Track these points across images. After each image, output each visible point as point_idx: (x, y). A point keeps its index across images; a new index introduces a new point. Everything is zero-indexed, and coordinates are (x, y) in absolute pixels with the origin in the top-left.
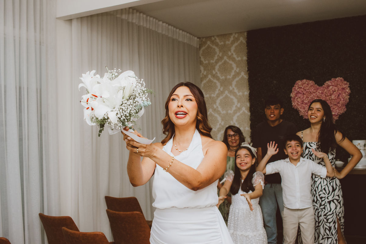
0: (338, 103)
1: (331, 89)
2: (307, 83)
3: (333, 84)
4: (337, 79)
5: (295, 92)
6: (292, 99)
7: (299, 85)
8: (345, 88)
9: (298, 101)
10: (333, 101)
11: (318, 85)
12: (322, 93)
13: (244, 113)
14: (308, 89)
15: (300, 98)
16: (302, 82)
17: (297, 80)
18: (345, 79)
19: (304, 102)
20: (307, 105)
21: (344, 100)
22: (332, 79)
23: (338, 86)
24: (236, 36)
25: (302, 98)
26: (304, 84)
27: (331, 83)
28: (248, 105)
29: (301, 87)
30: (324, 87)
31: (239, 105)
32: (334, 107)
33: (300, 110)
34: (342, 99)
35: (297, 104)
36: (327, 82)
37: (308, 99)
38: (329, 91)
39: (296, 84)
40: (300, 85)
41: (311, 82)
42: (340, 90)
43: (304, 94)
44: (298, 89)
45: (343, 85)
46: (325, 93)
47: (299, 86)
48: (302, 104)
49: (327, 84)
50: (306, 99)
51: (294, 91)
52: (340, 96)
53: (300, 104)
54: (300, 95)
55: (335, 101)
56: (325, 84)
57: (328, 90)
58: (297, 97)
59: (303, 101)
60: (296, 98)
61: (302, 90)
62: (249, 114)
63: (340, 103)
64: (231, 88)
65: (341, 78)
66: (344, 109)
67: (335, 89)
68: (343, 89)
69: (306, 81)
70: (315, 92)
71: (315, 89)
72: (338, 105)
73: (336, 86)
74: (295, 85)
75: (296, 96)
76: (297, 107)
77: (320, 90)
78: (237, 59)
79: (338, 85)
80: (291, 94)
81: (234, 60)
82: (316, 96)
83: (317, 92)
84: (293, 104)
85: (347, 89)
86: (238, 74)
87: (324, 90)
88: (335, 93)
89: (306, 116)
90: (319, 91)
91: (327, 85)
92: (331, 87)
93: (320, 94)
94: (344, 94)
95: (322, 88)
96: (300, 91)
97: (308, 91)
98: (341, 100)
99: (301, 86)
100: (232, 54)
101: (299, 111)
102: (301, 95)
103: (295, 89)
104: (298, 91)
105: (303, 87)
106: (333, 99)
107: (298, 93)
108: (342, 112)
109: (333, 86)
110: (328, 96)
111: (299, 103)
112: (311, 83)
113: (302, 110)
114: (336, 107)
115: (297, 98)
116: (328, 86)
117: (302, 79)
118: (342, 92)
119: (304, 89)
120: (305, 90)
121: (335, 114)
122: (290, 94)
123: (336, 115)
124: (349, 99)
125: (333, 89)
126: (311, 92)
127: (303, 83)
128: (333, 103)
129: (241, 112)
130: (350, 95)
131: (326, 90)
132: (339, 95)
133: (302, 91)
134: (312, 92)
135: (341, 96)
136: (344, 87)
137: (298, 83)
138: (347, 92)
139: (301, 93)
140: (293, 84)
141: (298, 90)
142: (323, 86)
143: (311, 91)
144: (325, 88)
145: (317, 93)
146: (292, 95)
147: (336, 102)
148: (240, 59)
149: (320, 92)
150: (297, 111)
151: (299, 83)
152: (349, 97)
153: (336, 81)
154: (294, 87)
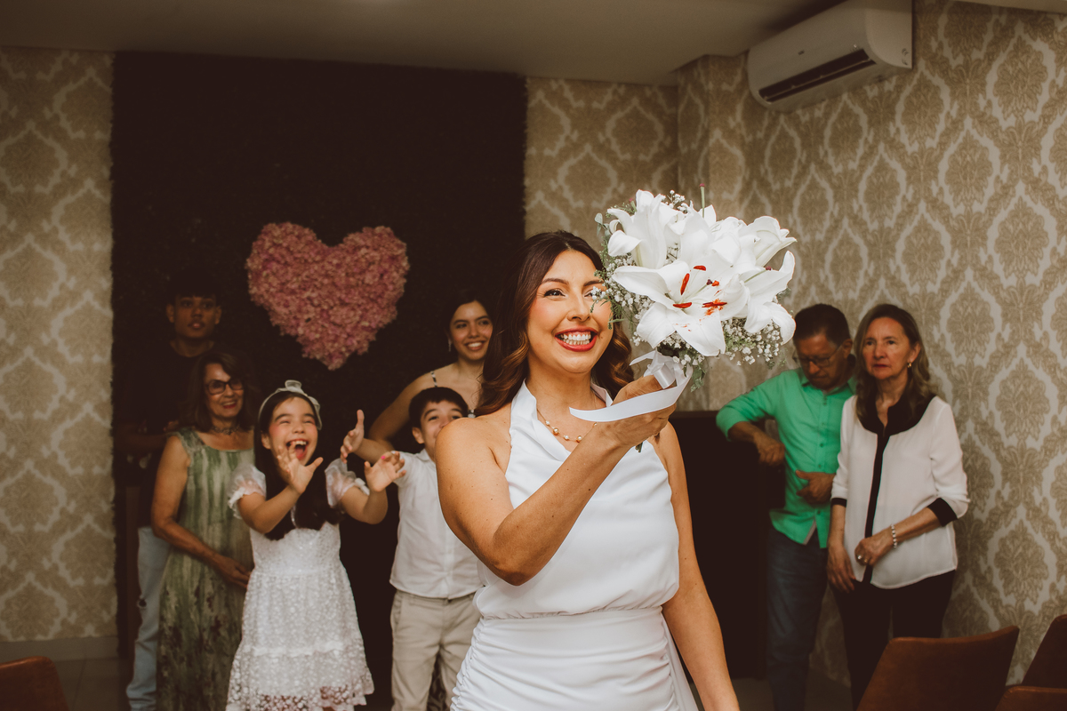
0: (380, 296)
1: (363, 256)
2: (296, 233)
3: (369, 243)
4: (378, 229)
5: (264, 257)
6: (250, 276)
7: (274, 237)
8: (399, 258)
9: (270, 285)
10: (368, 289)
11: (324, 242)
12: (338, 266)
13: (88, 310)
14: (299, 252)
15: (274, 274)
16: (283, 229)
17: (267, 223)
18: (398, 233)
19: (287, 288)
20: (294, 297)
21: (394, 290)
22: (364, 229)
23: (381, 249)
24: (74, 59)
25: (283, 276)
26: (287, 235)
27: (364, 240)
28: (106, 283)
29: (280, 245)
30: (343, 249)
31: (72, 284)
32: (368, 307)
33: (274, 311)
34: (391, 287)
35: (267, 291)
36: (351, 236)
37: (300, 279)
38: (357, 261)
39: (266, 234)
40: (277, 238)
41: (307, 231)
42: (385, 262)
43: (286, 264)
44: (270, 247)
45: (395, 249)
46: (346, 267)
47: (275, 241)
48: (281, 291)
49: (352, 240)
50: (292, 278)
51: (259, 253)
52: (385, 277)
53: (277, 292)
54: (275, 266)
55: (373, 290)
56: (345, 240)
57: (356, 258)
58: (268, 271)
59: (283, 284)
60: (265, 273)
61: (284, 252)
62: (109, 313)
63: (386, 296)
64: (46, 227)
65: (388, 229)
66: (393, 313)
67: (372, 257)
68: (393, 258)
69: (294, 227)
70: (317, 262)
71: (318, 253)
72: (379, 300)
73: (375, 250)
74: (263, 236)
75: (265, 268)
76: (267, 301)
77: (334, 257)
78: (73, 135)
79: (380, 246)
80: (248, 260)
81: (60, 136)
82: (323, 272)
83: (323, 260)
84: (254, 290)
85: (403, 259)
86: (72, 184)
87: (344, 258)
88: (372, 267)
89: (292, 327)
90: (329, 258)
91: (353, 244)
92: (363, 251)
93: (334, 269)
94: (395, 274)
95: (338, 253)
96: (277, 256)
97: (299, 255)
98: (387, 290)
99: (281, 242)
100: (57, 118)
101: (270, 314)
102: (279, 266)
103: (262, 247)
104: (271, 255)
105: (285, 245)
106: (368, 285)
107: (271, 259)
108: (387, 321)
109: (367, 247)
110: (353, 275)
111: (272, 290)
112: (309, 234)
113: (282, 310)
114: (372, 308)
115: (267, 275)
116: (357, 248)
117: (280, 220)
118: (390, 267)
119: (288, 248)
120: (292, 253)
121: (370, 327)
122: (245, 262)
123: (372, 330)
124: (406, 286)
125: (367, 257)
126: (306, 261)
127: (285, 231)
128: (366, 295)
129: (79, 305)
130: (407, 276)
131: (348, 259)
132: (382, 276)
133: (283, 256)
134: (310, 260)
135: (389, 278)
136: (396, 254)
137: (270, 232)
138: (404, 269)
139: (278, 262)
140: (255, 233)
141: (271, 251)
142: (341, 245)
143: (306, 256)
144: (348, 252)
145: (326, 264)
146: (253, 264)
147: (375, 293)
148: (81, 134)
149: (335, 262)
150: (263, 313)
151: (276, 230)
152: (405, 281)
153: (376, 235)
154: (259, 243)
